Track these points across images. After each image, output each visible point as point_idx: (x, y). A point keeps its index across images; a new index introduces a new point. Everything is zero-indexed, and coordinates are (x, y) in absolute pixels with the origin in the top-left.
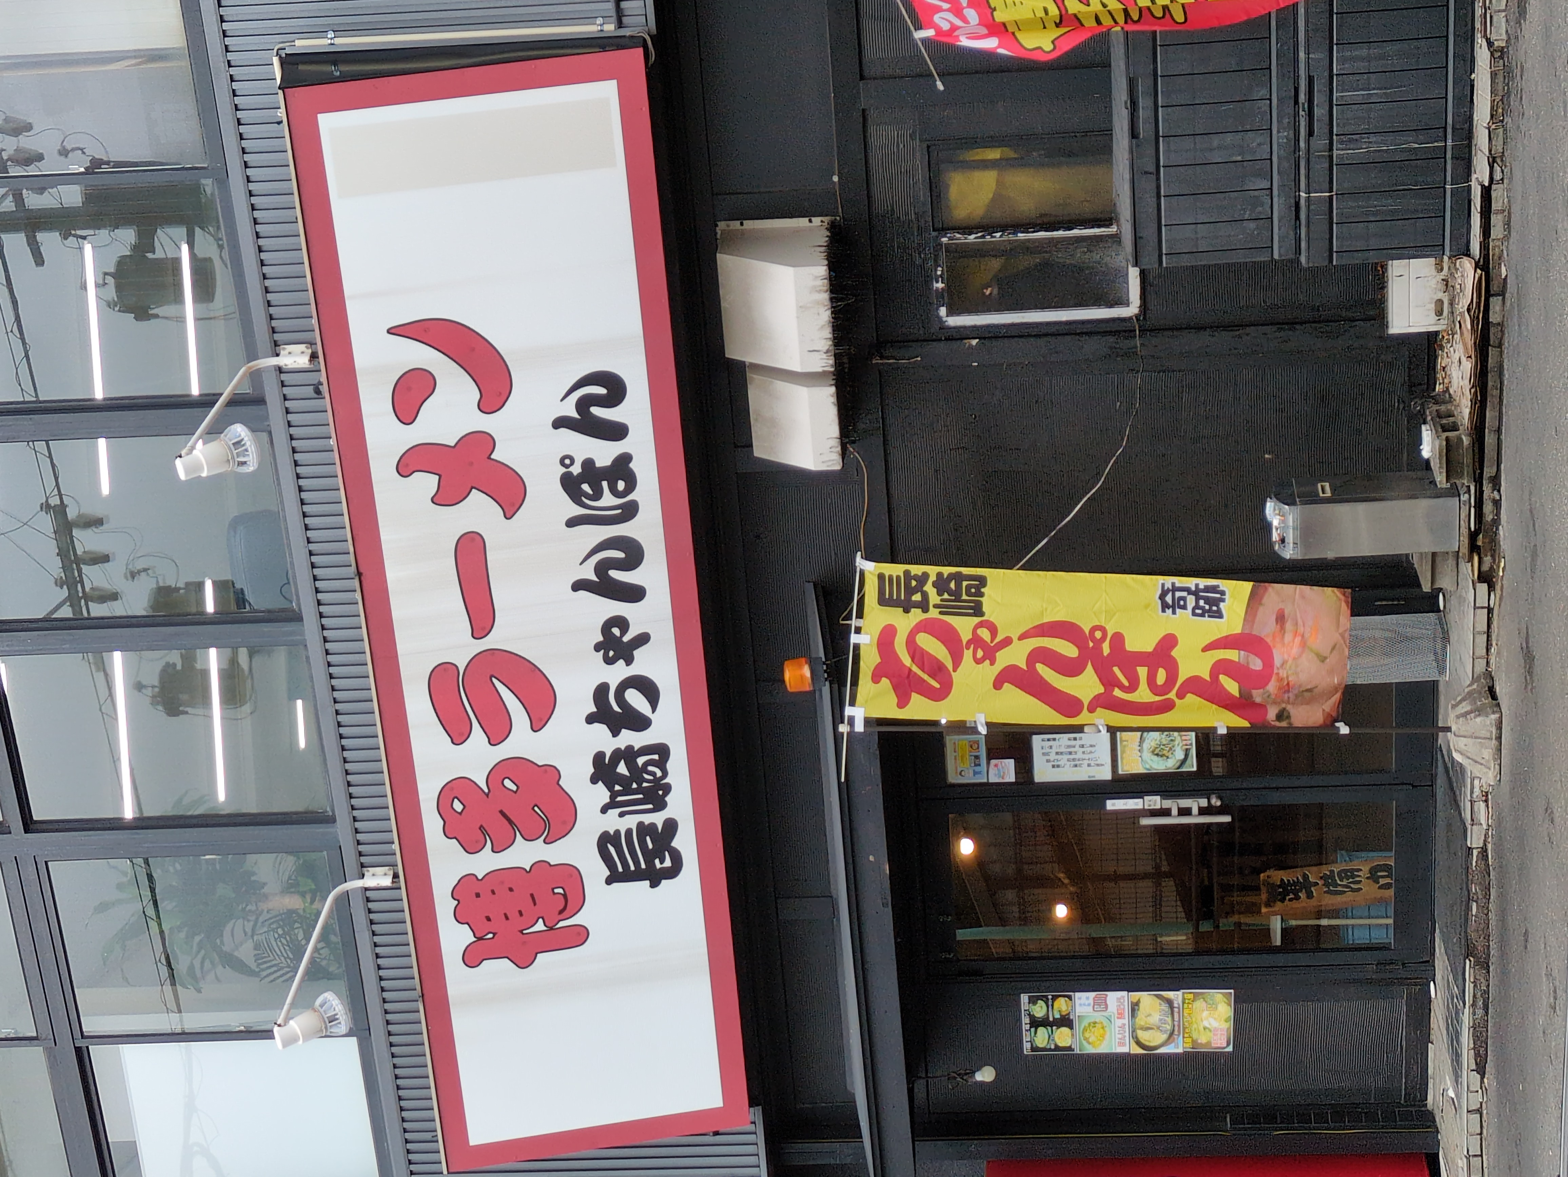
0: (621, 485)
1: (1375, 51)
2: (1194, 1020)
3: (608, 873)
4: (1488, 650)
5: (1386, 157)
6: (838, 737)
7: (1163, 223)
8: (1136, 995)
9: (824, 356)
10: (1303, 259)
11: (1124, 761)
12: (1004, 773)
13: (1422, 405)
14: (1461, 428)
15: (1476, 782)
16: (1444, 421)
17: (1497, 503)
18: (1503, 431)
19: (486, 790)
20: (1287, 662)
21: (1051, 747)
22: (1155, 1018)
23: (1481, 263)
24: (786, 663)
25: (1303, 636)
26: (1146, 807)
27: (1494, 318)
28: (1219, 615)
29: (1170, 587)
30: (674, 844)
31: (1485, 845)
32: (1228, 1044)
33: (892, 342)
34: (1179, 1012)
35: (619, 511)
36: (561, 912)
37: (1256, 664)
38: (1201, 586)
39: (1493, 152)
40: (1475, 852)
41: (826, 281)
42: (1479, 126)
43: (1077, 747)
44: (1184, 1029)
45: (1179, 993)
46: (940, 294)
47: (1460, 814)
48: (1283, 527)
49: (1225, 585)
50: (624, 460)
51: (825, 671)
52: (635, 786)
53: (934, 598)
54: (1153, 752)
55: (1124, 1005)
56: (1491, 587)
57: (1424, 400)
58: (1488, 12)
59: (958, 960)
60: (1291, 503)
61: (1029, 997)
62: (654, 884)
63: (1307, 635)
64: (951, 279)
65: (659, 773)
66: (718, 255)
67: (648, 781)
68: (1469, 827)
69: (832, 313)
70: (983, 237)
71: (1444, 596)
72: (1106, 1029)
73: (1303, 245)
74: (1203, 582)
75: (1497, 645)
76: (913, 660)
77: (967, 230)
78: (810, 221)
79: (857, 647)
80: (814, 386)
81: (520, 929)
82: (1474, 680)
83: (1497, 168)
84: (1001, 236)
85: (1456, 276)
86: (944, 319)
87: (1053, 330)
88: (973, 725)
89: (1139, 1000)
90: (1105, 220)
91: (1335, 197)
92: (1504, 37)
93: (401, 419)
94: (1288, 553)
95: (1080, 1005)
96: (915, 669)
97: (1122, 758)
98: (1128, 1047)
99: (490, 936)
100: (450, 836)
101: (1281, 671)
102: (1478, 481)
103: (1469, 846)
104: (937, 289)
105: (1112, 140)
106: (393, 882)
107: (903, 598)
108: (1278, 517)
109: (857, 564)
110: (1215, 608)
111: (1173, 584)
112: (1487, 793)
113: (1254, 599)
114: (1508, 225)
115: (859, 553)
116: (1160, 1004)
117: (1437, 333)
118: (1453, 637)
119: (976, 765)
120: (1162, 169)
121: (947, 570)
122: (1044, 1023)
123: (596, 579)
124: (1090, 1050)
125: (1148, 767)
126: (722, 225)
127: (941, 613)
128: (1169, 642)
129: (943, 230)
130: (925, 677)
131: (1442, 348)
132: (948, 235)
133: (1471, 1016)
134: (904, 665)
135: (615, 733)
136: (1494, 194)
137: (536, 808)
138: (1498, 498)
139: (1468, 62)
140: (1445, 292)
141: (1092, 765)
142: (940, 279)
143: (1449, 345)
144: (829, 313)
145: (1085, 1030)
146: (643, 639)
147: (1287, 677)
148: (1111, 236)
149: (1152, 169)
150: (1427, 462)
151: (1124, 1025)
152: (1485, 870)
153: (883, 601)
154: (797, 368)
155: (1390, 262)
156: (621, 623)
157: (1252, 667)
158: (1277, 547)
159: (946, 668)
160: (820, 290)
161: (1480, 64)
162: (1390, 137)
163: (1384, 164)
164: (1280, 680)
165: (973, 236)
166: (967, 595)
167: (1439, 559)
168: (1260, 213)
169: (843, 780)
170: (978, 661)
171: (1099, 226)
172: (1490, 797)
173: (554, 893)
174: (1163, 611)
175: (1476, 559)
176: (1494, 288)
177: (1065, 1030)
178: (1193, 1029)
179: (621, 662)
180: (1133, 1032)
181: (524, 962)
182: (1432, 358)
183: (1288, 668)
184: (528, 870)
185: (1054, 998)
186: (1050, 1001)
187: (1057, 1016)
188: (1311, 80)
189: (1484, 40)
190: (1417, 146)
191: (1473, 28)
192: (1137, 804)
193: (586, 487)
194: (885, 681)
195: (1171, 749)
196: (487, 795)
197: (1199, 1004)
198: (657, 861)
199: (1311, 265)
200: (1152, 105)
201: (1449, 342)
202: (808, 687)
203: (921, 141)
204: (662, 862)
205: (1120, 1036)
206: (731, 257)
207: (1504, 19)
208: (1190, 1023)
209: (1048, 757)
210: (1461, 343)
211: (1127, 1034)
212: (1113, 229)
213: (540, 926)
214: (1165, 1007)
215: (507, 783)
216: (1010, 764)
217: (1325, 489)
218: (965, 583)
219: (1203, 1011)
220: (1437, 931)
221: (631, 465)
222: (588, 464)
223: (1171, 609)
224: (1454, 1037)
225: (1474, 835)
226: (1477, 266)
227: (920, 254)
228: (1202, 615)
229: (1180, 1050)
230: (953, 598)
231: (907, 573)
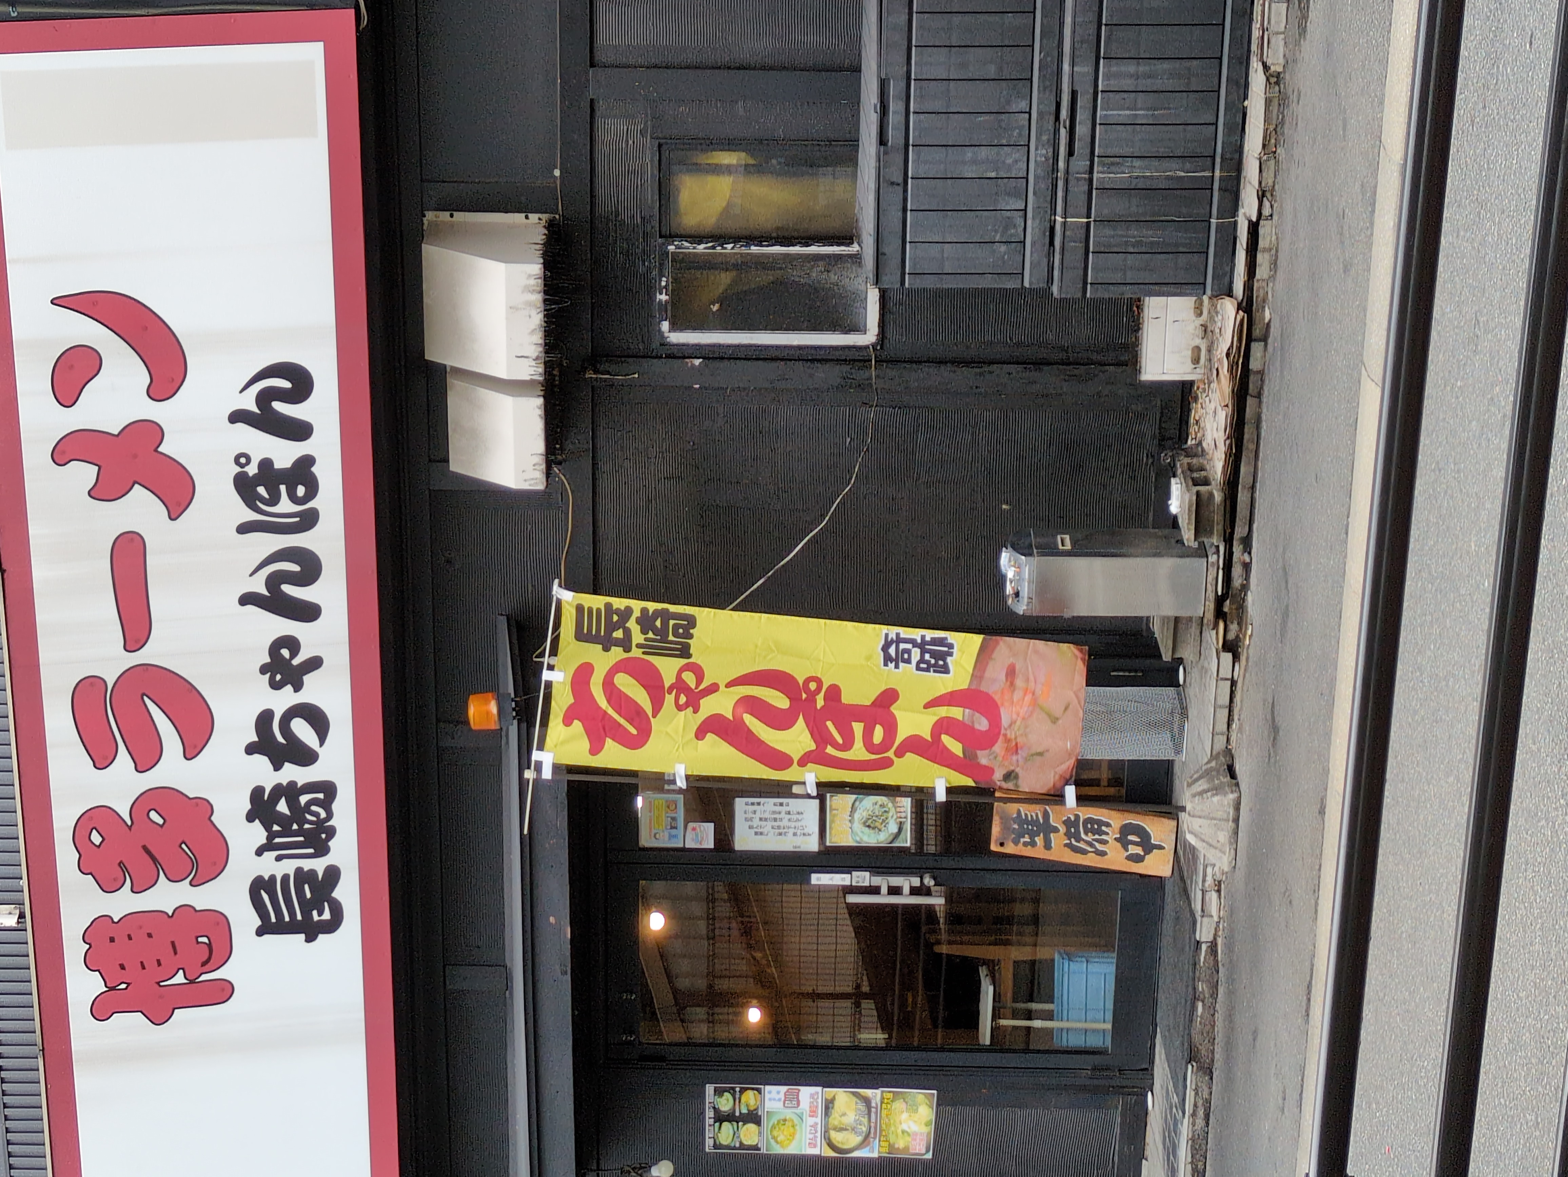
0: (301, 491)
1: (1143, 68)
2: (892, 1121)
3: (259, 923)
4: (1229, 726)
5: (1148, 184)
6: (523, 784)
7: (908, 239)
8: (831, 1092)
9: (533, 363)
10: (1055, 289)
11: (833, 832)
12: (703, 838)
13: (1173, 457)
14: (1213, 483)
15: (1209, 870)
16: (1195, 475)
17: (1247, 567)
18: (1258, 488)
19: (129, 823)
20: (1015, 722)
21: (755, 812)
22: (850, 1118)
23: (1244, 304)
24: (471, 697)
25: (1033, 694)
26: (854, 884)
27: (1254, 365)
28: (945, 670)
29: (895, 638)
30: (335, 894)
31: (1215, 939)
32: (928, 1151)
33: (607, 356)
34: (876, 1113)
35: (297, 519)
36: (204, 964)
37: (982, 724)
38: (928, 639)
39: (1263, 185)
40: (1204, 947)
41: (540, 281)
42: (1250, 156)
43: (783, 813)
44: (881, 1131)
45: (878, 1092)
46: (663, 306)
47: (1190, 905)
48: (1018, 580)
49: (952, 637)
50: (306, 463)
51: (514, 709)
52: (295, 827)
53: (638, 637)
54: (864, 823)
55: (817, 1102)
56: (1236, 658)
57: (1175, 452)
58: (1266, 33)
59: (640, 1043)
60: (1028, 553)
61: (715, 1088)
62: (310, 939)
63: (1038, 692)
64: (676, 294)
65: (323, 815)
66: (425, 247)
67: (311, 822)
68: (1199, 919)
69: (545, 316)
70: (713, 248)
71: (1184, 669)
72: (797, 1128)
73: (1056, 273)
74: (930, 634)
75: (1239, 720)
76: (609, 701)
77: (697, 238)
78: (527, 217)
79: (549, 685)
80: (520, 396)
81: (158, 980)
82: (1213, 757)
83: (1266, 203)
84: (733, 248)
85: (1216, 319)
86: (666, 335)
87: (785, 354)
88: (672, 778)
89: (834, 1097)
90: (845, 238)
91: (1092, 223)
92: (1282, 61)
93: (61, 400)
94: (1021, 608)
95: (770, 1099)
96: (611, 711)
97: (830, 828)
98: (819, 1149)
99: (123, 986)
100: (85, 872)
101: (1008, 732)
102: (1229, 540)
103: (1198, 939)
104: (660, 301)
105: (857, 151)
106: (18, 922)
107: (602, 633)
108: (1013, 569)
109: (554, 593)
110: (941, 663)
111: (898, 635)
112: (1220, 882)
113: (984, 654)
114: (1274, 264)
115: (556, 581)
116: (856, 1103)
117: (1191, 383)
118: (1192, 712)
119: (672, 828)
120: (910, 181)
121: (652, 606)
122: (730, 1117)
123: (266, 593)
124: (778, 1150)
125: (858, 839)
126: (430, 215)
127: (644, 653)
128: (889, 697)
129: (671, 237)
130: (622, 721)
131: (1196, 399)
132: (676, 243)
133: (1191, 1126)
134: (600, 708)
135: (277, 767)
136: (1261, 231)
137: (184, 846)
138: (1248, 560)
139: (1242, 87)
140: (1203, 338)
141: (798, 834)
142: (664, 291)
143: (1204, 395)
144: (541, 316)
145: (773, 1127)
146: (315, 663)
147: (1016, 738)
148: (851, 256)
149: (900, 180)
150: (1175, 518)
151: (816, 1124)
152: (1214, 966)
153: (581, 636)
154: (502, 373)
155: (1147, 298)
156: (292, 643)
157: (977, 726)
158: (1010, 601)
159: (644, 711)
160: (534, 291)
161: (1254, 89)
162: (1155, 163)
163: (1148, 191)
164: (1008, 741)
165: (702, 246)
166: (674, 635)
167: (1181, 626)
168: (1012, 235)
169: (526, 831)
170: (680, 708)
171: (839, 245)
172: (1223, 886)
173: (198, 943)
174: (886, 665)
175: (1221, 625)
176: (1257, 332)
177: (751, 1127)
178: (890, 1132)
179: (289, 688)
180: (825, 1132)
181: (159, 1018)
182: (1185, 411)
183: (1016, 729)
184: (170, 914)
185: (743, 1090)
186: (738, 1093)
187: (744, 1111)
188: (1074, 94)
189: (1260, 64)
190: (1183, 174)
191: (1249, 51)
192: (843, 879)
193: (261, 490)
194: (577, 725)
195: (883, 821)
196: (130, 828)
197: (899, 1105)
198: (315, 913)
199: (1063, 296)
200: (903, 111)
201: (1205, 391)
202: (494, 726)
203: (652, 138)
204: (320, 914)
205: (812, 1136)
206: (437, 248)
207: (1283, 42)
208: (888, 1125)
209: (750, 823)
210: (1218, 391)
211: (819, 1134)
212: (855, 248)
213: (179, 978)
214: (862, 1106)
215: (153, 815)
216: (709, 828)
217: (1065, 541)
218: (672, 622)
219: (903, 1112)
220: (1159, 1036)
221: (314, 469)
222: (266, 464)
223: (894, 663)
224: (1171, 1151)
225: (1204, 929)
226: (1239, 307)
227: (644, 261)
228: (927, 670)
229: (875, 1155)
230: (659, 637)
231: (608, 606)
